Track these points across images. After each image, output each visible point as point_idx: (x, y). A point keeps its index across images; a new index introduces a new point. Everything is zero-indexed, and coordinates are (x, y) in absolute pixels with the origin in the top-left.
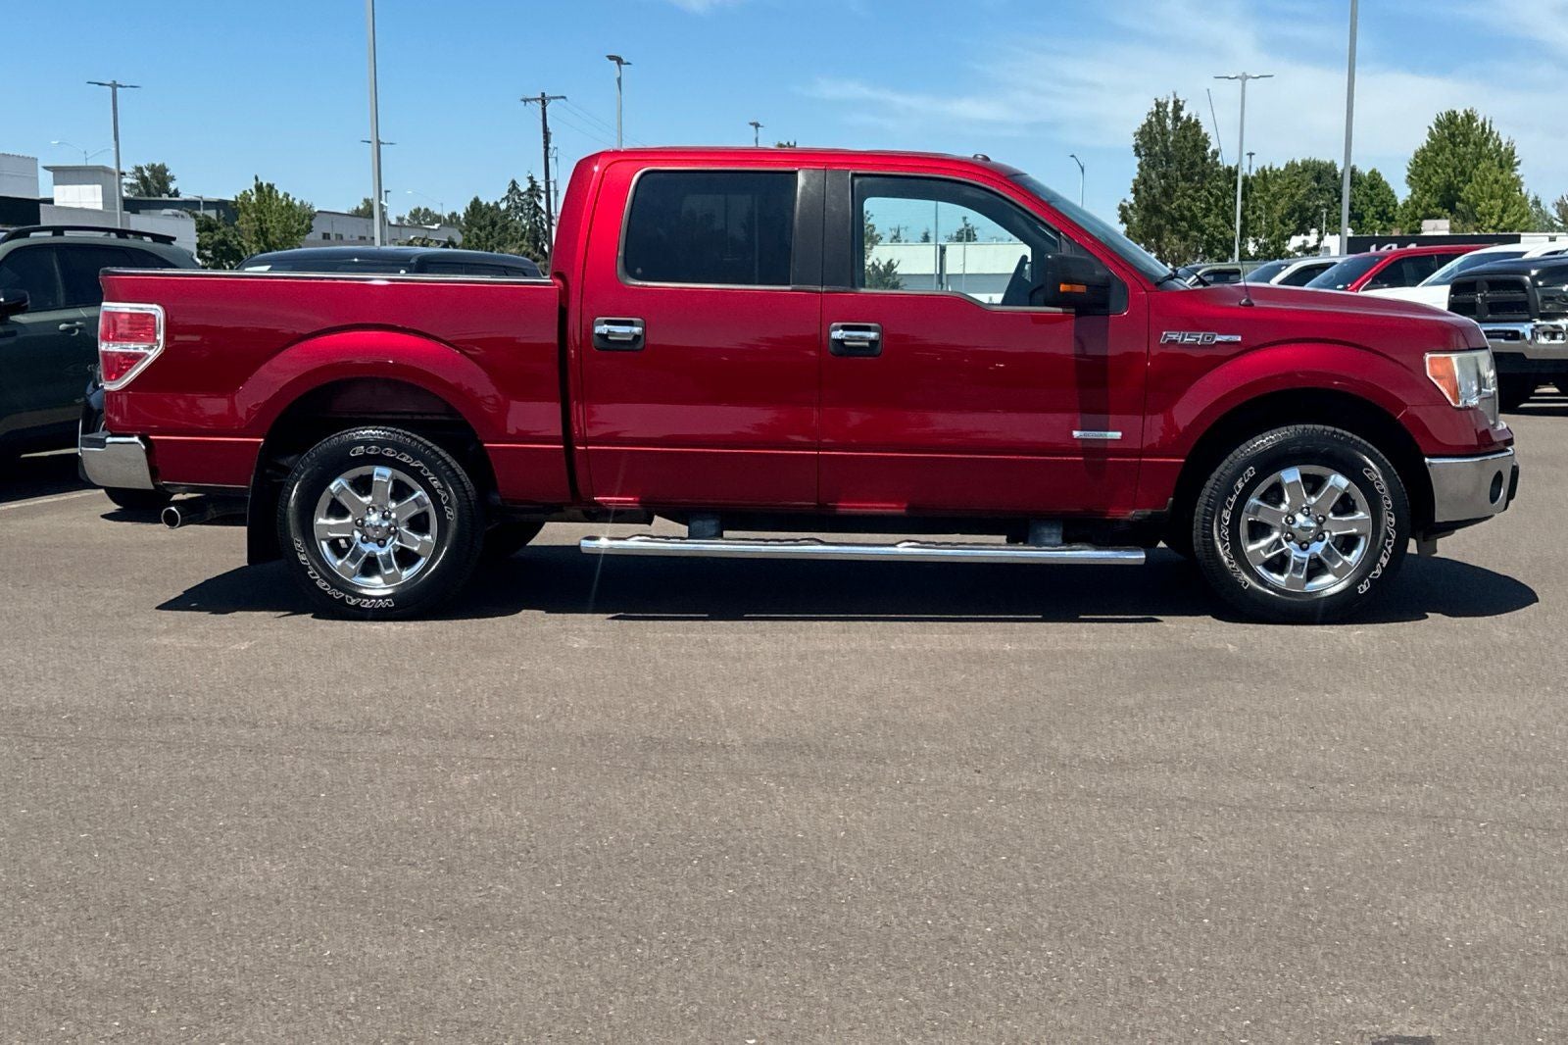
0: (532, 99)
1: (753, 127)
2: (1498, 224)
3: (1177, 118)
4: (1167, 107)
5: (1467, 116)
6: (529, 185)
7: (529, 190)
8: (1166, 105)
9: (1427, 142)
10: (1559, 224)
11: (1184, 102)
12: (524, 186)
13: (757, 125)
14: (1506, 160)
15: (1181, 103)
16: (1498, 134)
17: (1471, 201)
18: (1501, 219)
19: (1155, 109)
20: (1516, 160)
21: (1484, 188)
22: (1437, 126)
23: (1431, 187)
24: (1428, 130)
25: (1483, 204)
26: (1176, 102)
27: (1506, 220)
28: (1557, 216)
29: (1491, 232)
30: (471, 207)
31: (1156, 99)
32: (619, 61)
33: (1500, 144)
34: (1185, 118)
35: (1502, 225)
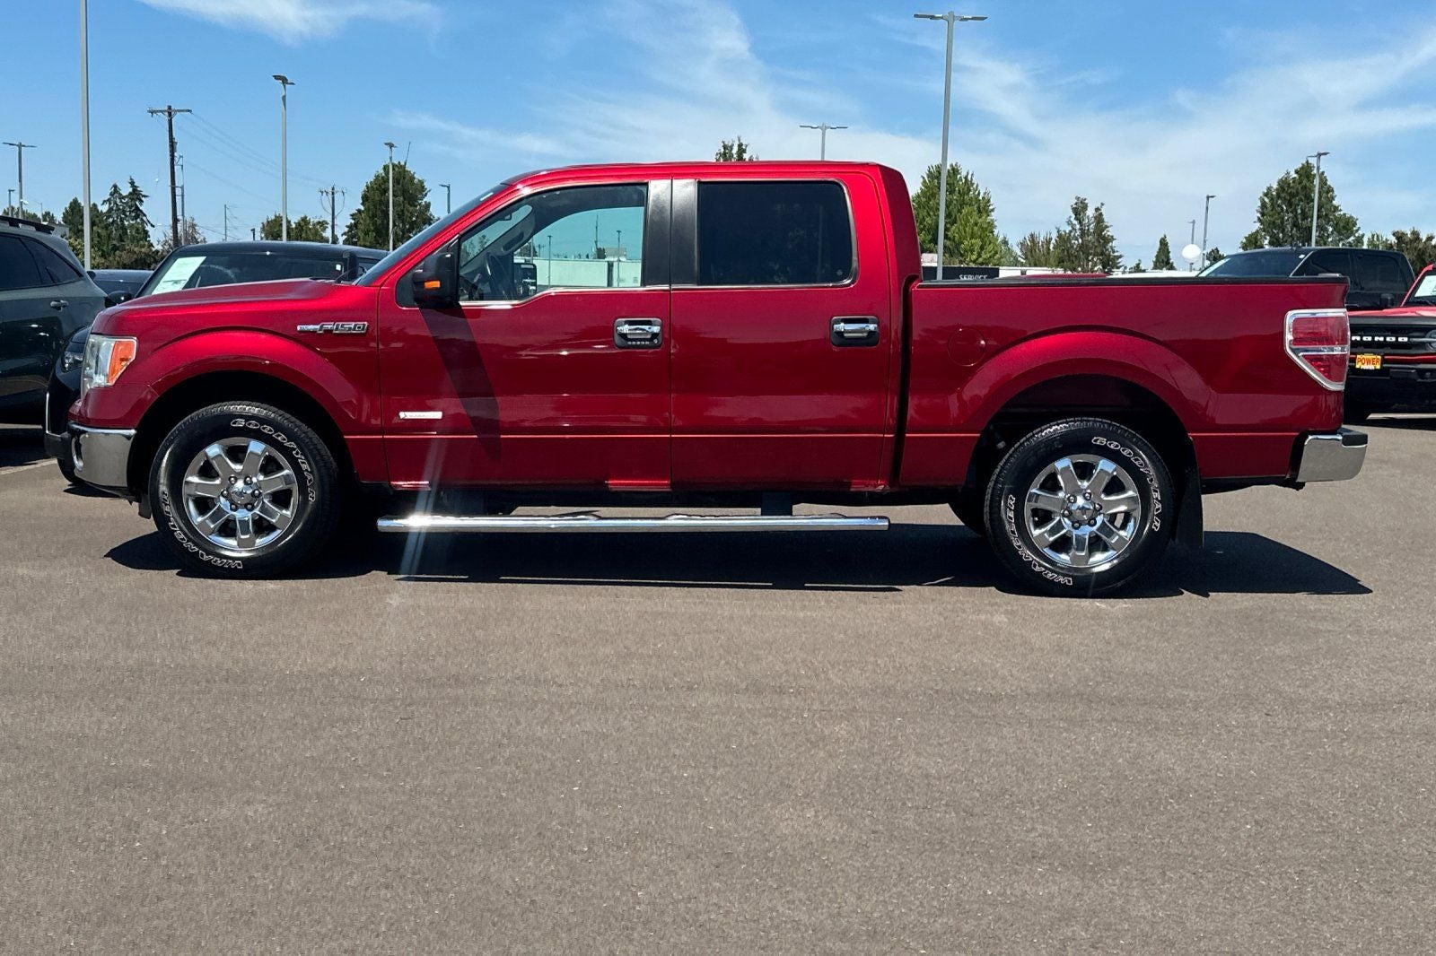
0: (158, 111)
1: (388, 148)
2: (977, 259)
3: (740, 158)
4: (732, 149)
5: (953, 169)
6: (131, 190)
7: (130, 194)
8: (732, 147)
9: (921, 189)
10: (1022, 260)
11: (746, 146)
12: (126, 190)
13: (391, 146)
14: (984, 208)
15: (744, 147)
16: (977, 186)
17: (956, 239)
18: (979, 256)
19: (722, 150)
20: (991, 207)
21: (967, 229)
22: (928, 176)
23: (925, 226)
24: (922, 180)
25: (966, 243)
26: (740, 146)
27: (984, 256)
28: (1020, 253)
29: (972, 265)
30: (70, 207)
31: (723, 142)
32: (284, 80)
33: (979, 193)
34: (747, 160)
35: (980, 260)
